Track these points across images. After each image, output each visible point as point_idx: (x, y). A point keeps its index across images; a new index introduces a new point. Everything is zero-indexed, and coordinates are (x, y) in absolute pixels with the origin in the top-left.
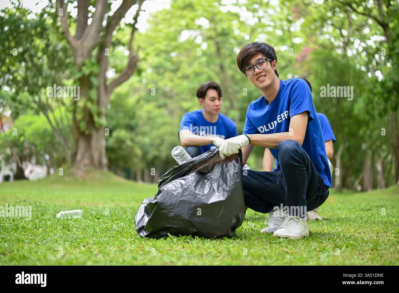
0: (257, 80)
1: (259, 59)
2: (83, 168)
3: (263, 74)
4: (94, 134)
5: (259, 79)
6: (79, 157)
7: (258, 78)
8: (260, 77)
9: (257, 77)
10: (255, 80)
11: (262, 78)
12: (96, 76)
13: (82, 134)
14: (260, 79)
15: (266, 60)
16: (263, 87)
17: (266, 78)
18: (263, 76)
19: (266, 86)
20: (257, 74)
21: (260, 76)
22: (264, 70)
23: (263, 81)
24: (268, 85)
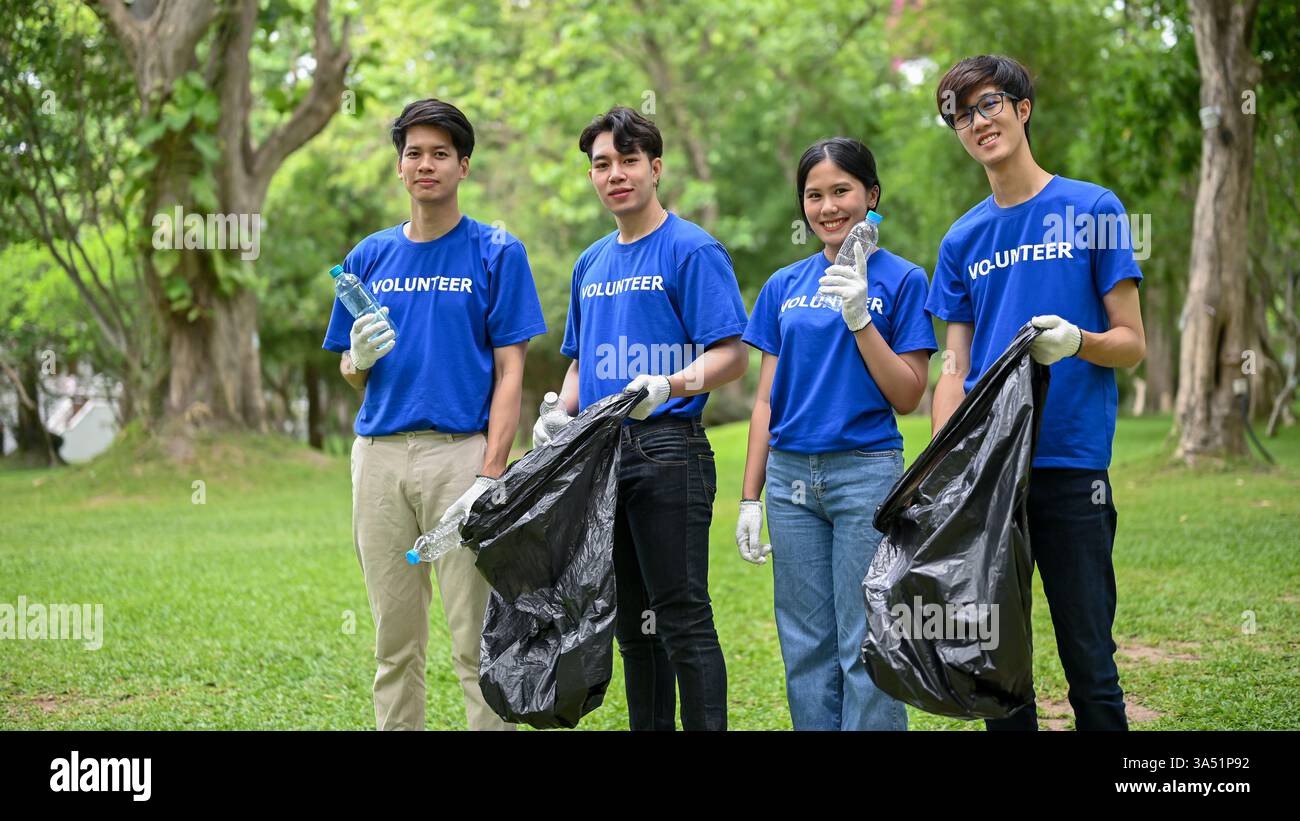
0: (979, 144)
1: (986, 95)
2: (191, 431)
3: (994, 129)
4: (220, 316)
5: (983, 142)
6: (175, 396)
7: (982, 139)
8: (986, 137)
9: (979, 136)
10: (975, 144)
11: (990, 138)
12: (213, 130)
13: (179, 319)
14: (986, 141)
15: (1002, 95)
16: (993, 160)
17: (1000, 138)
18: (993, 134)
19: (999, 158)
20: (978, 130)
21: (985, 134)
22: (995, 122)
23: (991, 148)
24: (1004, 155)
